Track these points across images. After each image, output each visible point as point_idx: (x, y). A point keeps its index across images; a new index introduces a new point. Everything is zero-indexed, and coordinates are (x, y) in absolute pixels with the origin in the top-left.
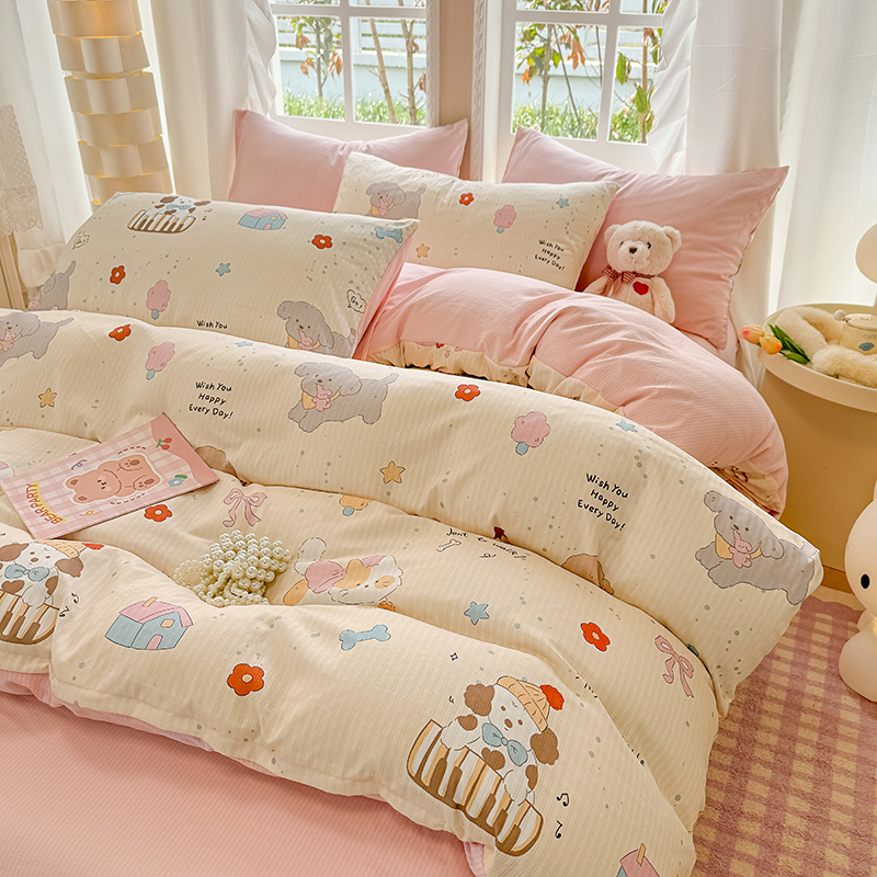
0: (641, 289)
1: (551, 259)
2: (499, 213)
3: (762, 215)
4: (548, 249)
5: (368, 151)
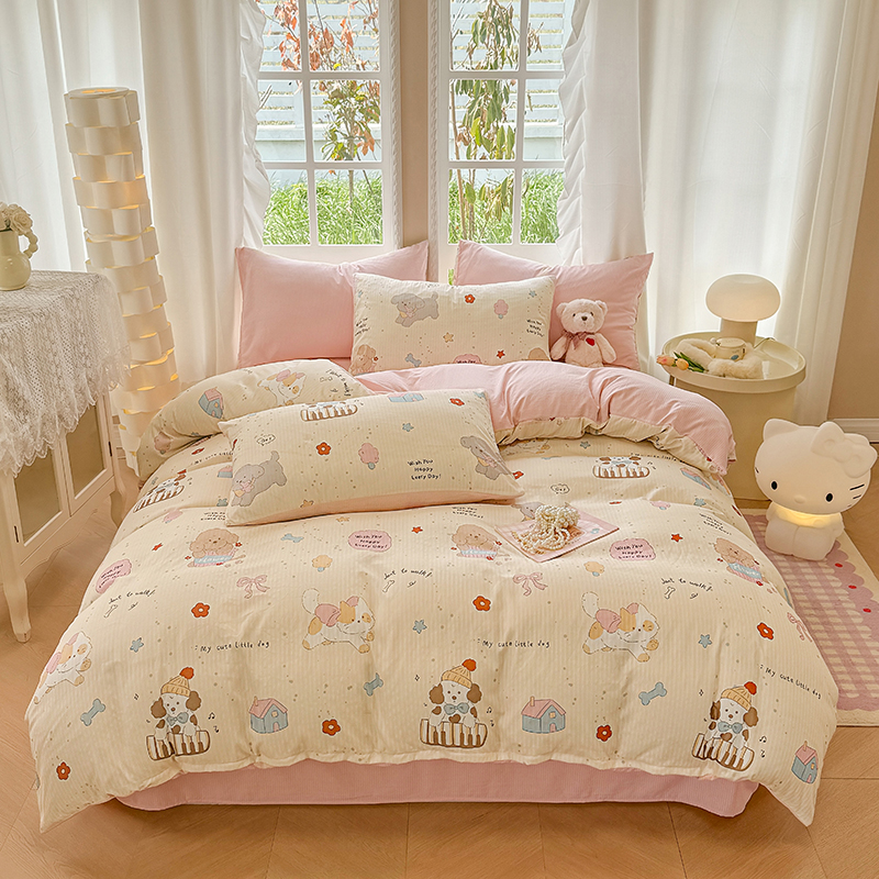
0: (591, 342)
1: (536, 331)
2: (496, 306)
4: (533, 325)
5: (362, 270)
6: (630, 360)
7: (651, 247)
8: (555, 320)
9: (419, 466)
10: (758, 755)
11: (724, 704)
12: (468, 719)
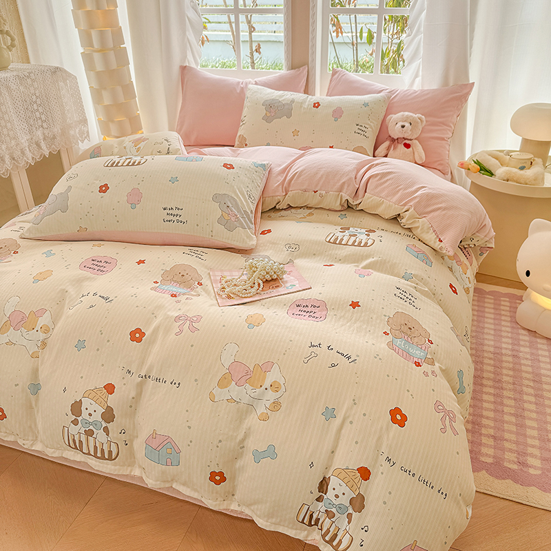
0: (407, 146)
1: (362, 133)
2: (334, 111)
3: (462, 107)
6: (441, 164)
7: (473, 77)
8: (383, 126)
9: (171, 212)
10: (356, 542)
11: (334, 482)
12: (100, 436)
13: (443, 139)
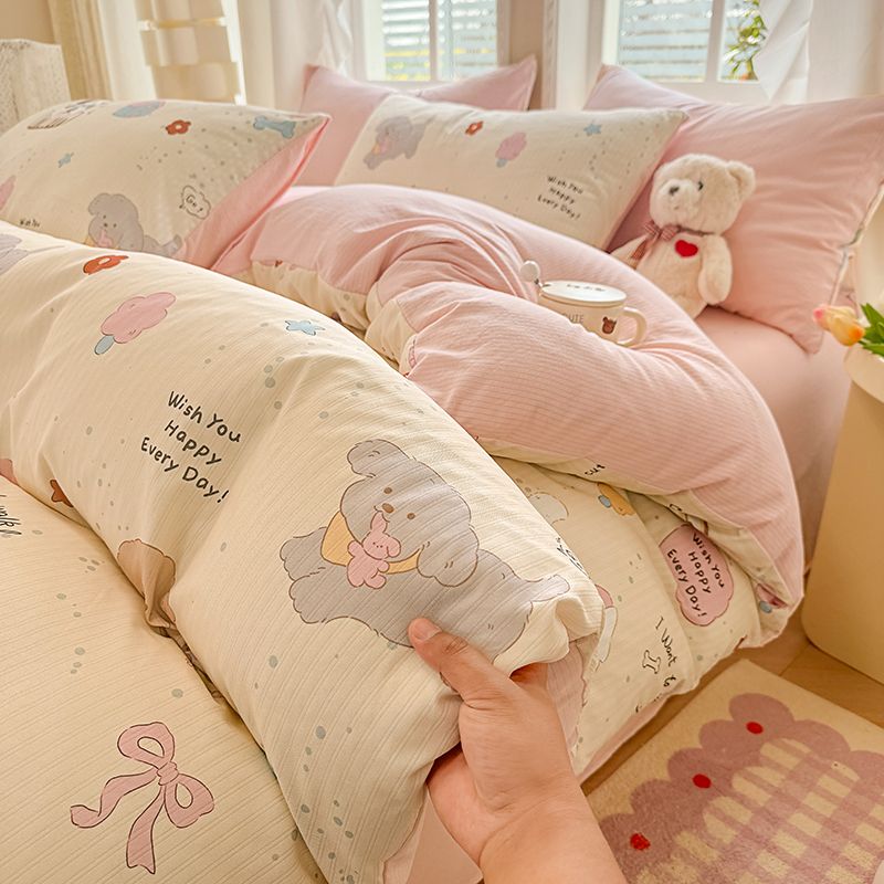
0: (685, 249)
1: (561, 202)
2: (505, 143)
4: (560, 188)
13: (815, 244)
